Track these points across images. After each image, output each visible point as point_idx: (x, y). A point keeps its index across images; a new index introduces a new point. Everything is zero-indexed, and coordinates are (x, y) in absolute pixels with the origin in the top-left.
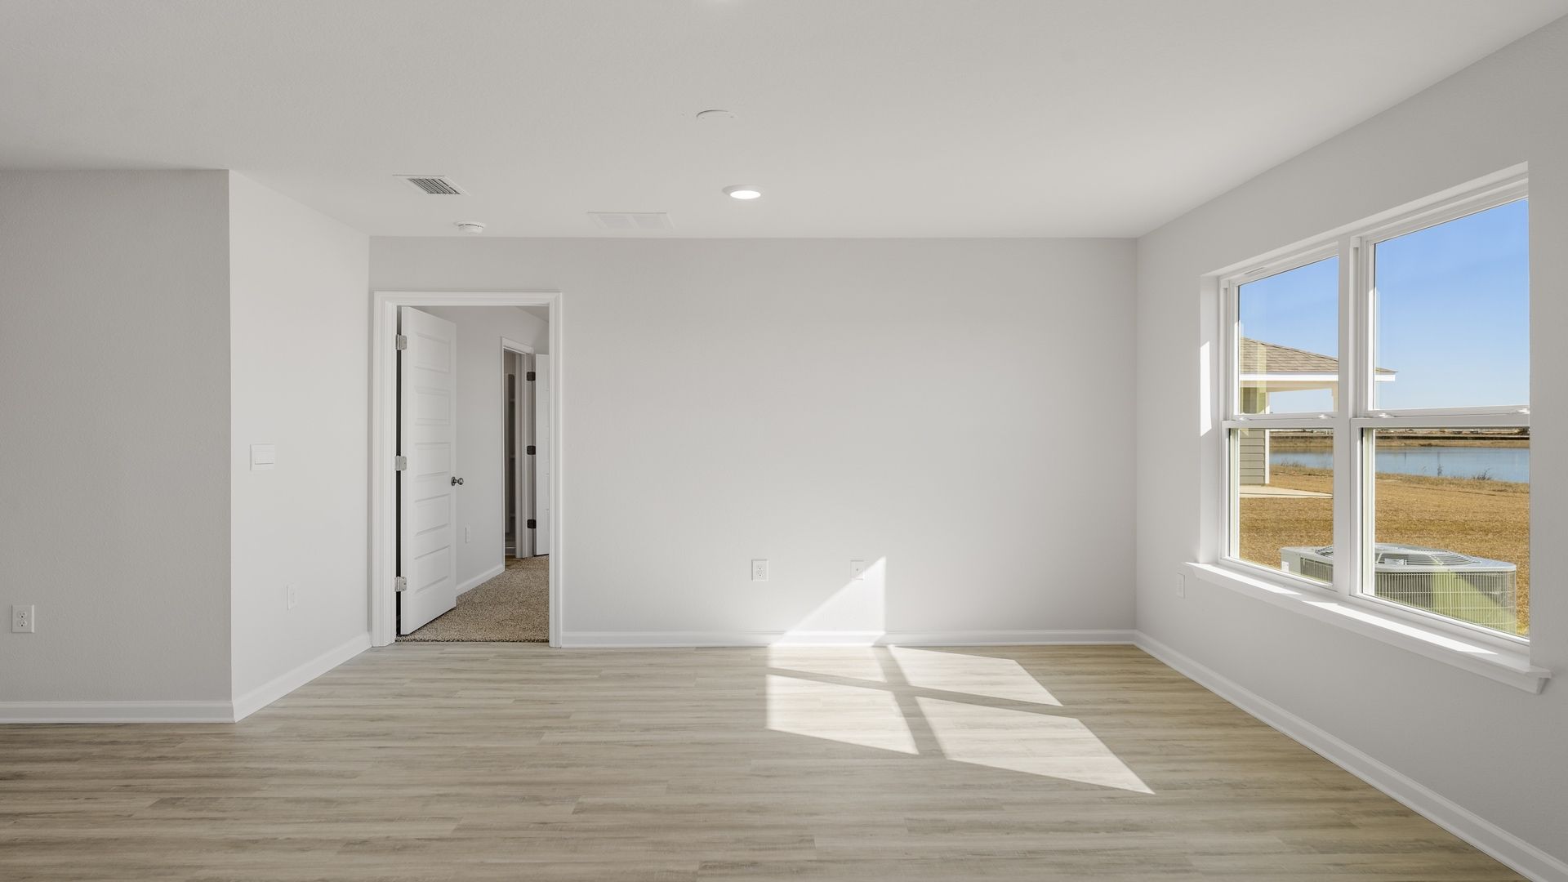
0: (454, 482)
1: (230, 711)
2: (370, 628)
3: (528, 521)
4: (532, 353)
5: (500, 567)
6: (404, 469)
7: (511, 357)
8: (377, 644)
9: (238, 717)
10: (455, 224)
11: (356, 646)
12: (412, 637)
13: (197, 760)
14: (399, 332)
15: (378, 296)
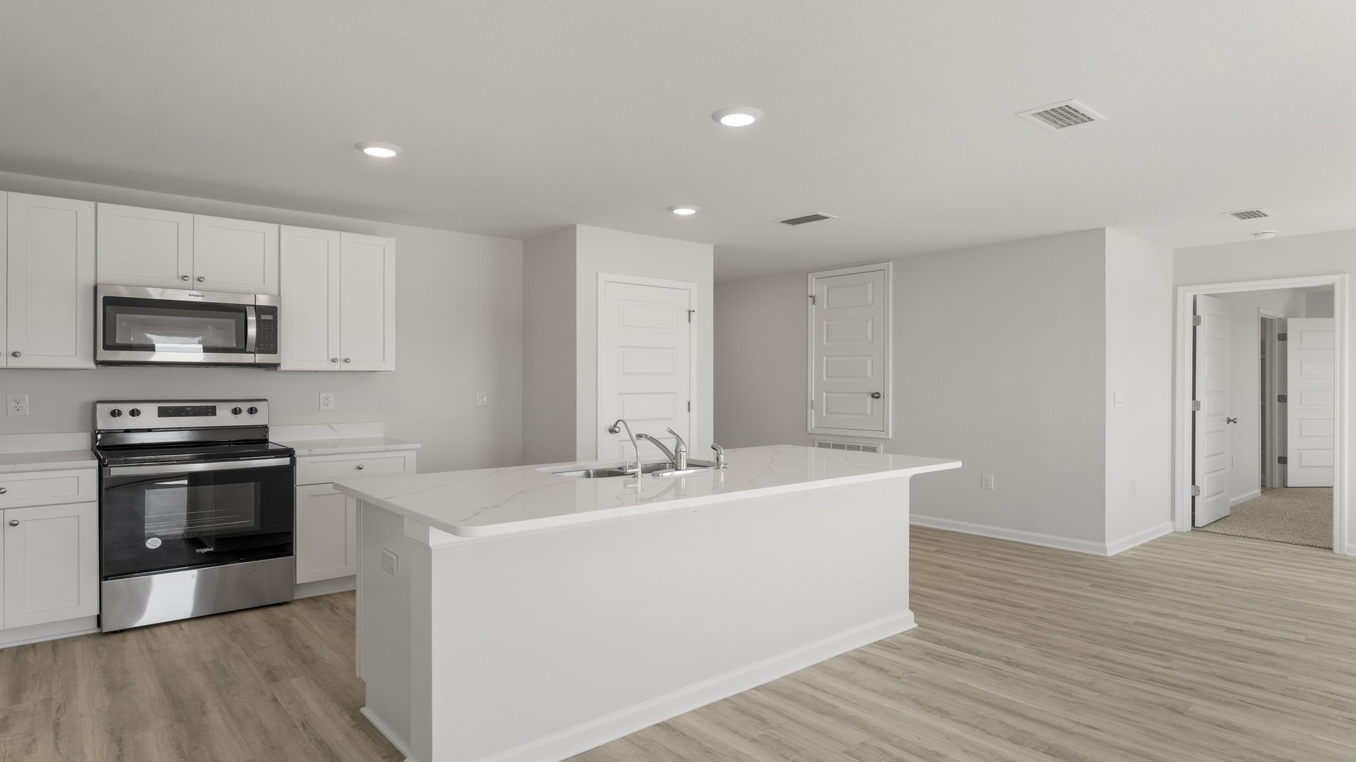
0: (1229, 421)
1: (1105, 550)
2: (1173, 517)
3: (1279, 457)
4: (1284, 317)
5: (1257, 491)
6: (1199, 410)
7: (1265, 322)
8: (1179, 529)
9: (1110, 554)
10: (1251, 233)
11: (1164, 528)
12: (1205, 529)
13: (1099, 571)
14: (1195, 313)
15: (1180, 290)
